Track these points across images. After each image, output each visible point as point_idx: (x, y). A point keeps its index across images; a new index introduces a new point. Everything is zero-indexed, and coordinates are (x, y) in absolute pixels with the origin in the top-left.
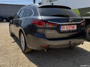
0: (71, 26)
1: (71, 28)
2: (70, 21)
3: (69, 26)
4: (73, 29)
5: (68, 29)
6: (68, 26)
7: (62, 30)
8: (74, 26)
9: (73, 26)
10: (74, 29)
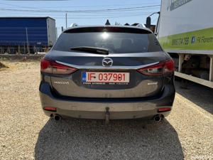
0: (113, 73)
1: (112, 78)
2: (105, 64)
3: (107, 73)
4: (117, 81)
5: (103, 81)
6: (103, 73)
7: (87, 80)
8: (122, 74)
9: (118, 73)
10: (122, 81)
